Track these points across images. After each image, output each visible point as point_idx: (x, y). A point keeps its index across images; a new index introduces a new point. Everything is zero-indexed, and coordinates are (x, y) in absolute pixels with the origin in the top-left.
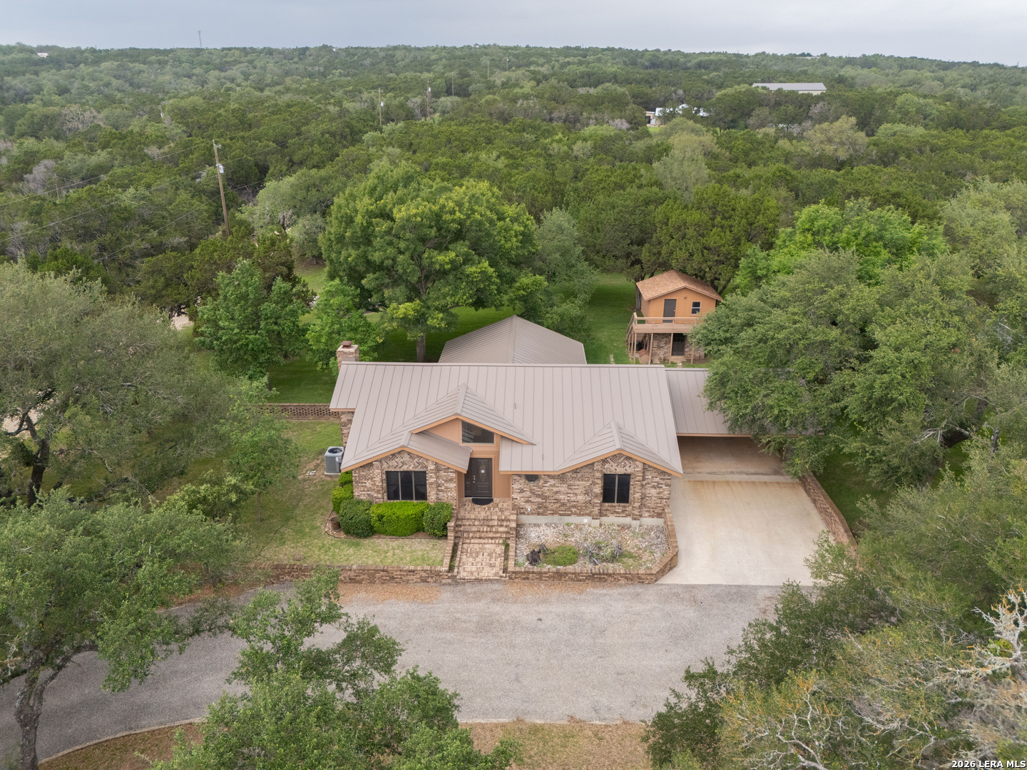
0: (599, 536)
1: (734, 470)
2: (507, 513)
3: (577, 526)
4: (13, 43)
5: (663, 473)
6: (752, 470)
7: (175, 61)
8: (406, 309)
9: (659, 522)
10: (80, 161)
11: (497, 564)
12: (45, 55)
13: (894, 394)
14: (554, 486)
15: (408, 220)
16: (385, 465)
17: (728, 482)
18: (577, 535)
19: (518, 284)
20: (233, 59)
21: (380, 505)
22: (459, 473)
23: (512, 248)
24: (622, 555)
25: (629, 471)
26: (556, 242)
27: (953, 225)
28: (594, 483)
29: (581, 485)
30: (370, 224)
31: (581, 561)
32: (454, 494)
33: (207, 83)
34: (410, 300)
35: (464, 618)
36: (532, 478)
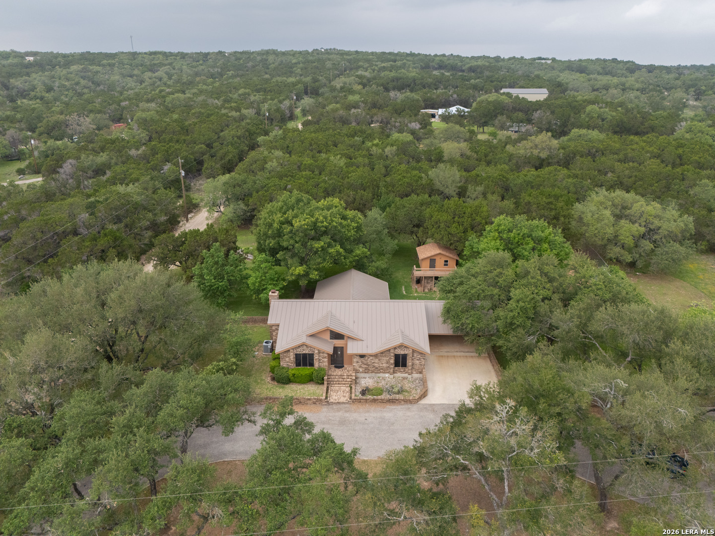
0: (393, 382)
1: (458, 350)
2: (351, 372)
3: (383, 378)
4: (8, 49)
5: (421, 353)
6: (466, 350)
7: (120, 63)
8: (300, 270)
9: (420, 376)
10: (92, 161)
11: (347, 396)
12: (31, 59)
13: (515, 321)
14: (372, 360)
15: (300, 227)
16: (295, 351)
17: (454, 356)
18: (383, 382)
19: (354, 254)
20: (158, 62)
21: (293, 369)
22: (328, 354)
23: (351, 236)
24: (402, 391)
25: (406, 353)
26: (374, 228)
27: (582, 216)
28: (391, 359)
29: (385, 359)
30: (281, 227)
31: (384, 394)
32: (326, 364)
33: (144, 82)
34: (301, 265)
35: (333, 419)
36: (362, 356)
